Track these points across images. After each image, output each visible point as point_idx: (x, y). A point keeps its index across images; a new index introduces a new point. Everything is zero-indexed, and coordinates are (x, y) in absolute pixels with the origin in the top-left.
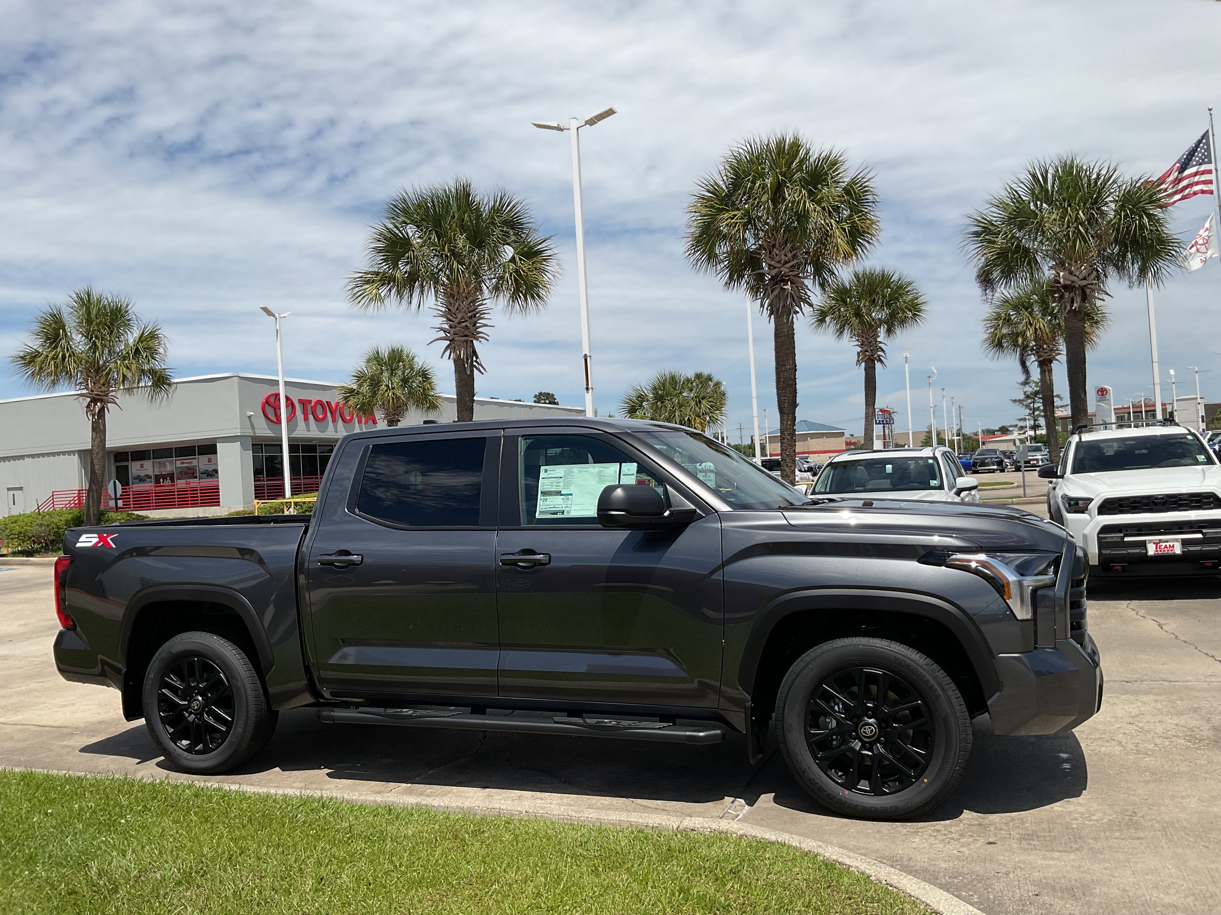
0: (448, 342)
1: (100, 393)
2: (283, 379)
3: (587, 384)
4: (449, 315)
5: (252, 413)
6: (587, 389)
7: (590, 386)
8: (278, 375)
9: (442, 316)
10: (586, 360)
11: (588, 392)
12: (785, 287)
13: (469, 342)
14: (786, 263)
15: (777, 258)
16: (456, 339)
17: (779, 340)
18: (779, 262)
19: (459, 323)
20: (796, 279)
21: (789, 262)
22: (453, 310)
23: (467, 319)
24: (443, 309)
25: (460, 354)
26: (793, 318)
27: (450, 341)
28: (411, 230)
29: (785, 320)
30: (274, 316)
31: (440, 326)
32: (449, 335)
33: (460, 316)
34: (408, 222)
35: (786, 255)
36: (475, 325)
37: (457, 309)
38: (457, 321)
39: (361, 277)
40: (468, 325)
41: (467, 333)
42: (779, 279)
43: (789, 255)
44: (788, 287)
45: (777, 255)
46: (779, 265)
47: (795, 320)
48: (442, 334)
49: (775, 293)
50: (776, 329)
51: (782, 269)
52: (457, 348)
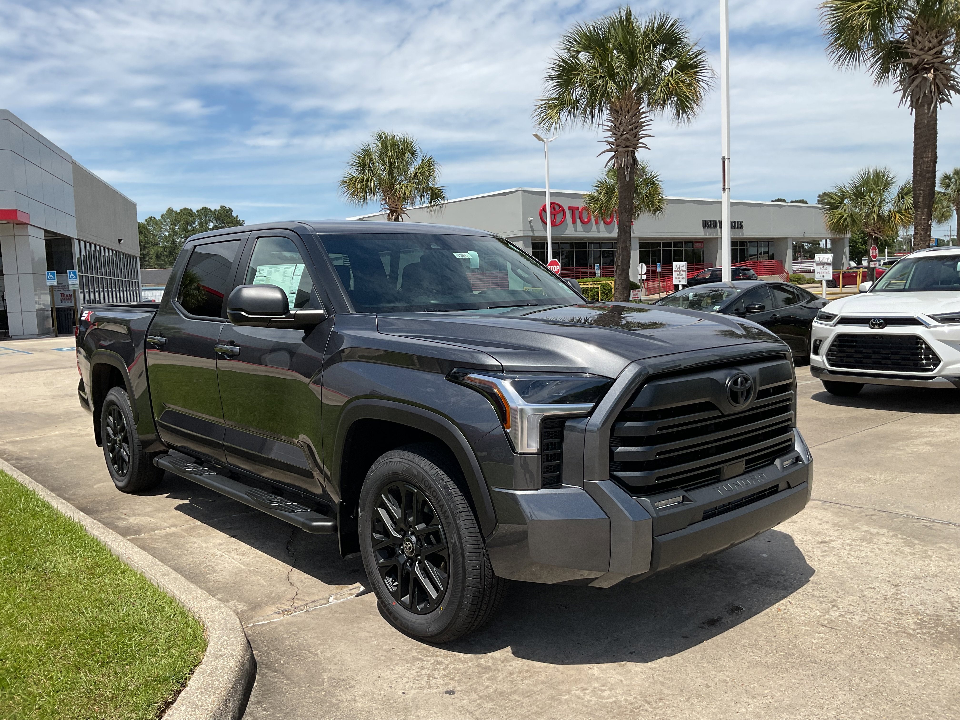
0: (613, 153)
1: (395, 206)
2: (549, 190)
3: (724, 185)
4: (615, 129)
5: (531, 219)
6: (724, 189)
7: (726, 187)
8: (545, 188)
9: (608, 130)
10: (724, 162)
11: (724, 193)
12: (925, 75)
13: (630, 152)
14: (930, 49)
15: (920, 46)
16: (619, 150)
17: (918, 132)
18: (922, 49)
19: (622, 135)
20: (941, 66)
21: (934, 48)
22: (617, 125)
23: (628, 131)
24: (610, 124)
25: (621, 163)
26: (936, 107)
27: (615, 152)
28: (583, 57)
29: (926, 111)
30: (543, 141)
31: (605, 139)
32: (613, 147)
33: (622, 129)
34: (580, 50)
35: (930, 42)
36: (636, 137)
37: (620, 123)
38: (619, 134)
39: (545, 104)
40: (628, 136)
41: (628, 144)
42: (920, 67)
43: (935, 41)
44: (930, 76)
45: (920, 42)
46: (922, 52)
47: (938, 109)
48: (609, 147)
49: (916, 82)
50: (916, 121)
51: (922, 57)
52: (619, 158)
